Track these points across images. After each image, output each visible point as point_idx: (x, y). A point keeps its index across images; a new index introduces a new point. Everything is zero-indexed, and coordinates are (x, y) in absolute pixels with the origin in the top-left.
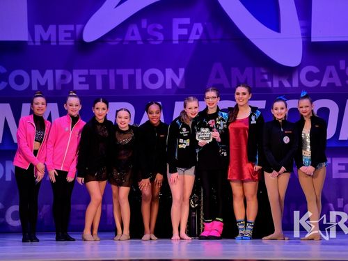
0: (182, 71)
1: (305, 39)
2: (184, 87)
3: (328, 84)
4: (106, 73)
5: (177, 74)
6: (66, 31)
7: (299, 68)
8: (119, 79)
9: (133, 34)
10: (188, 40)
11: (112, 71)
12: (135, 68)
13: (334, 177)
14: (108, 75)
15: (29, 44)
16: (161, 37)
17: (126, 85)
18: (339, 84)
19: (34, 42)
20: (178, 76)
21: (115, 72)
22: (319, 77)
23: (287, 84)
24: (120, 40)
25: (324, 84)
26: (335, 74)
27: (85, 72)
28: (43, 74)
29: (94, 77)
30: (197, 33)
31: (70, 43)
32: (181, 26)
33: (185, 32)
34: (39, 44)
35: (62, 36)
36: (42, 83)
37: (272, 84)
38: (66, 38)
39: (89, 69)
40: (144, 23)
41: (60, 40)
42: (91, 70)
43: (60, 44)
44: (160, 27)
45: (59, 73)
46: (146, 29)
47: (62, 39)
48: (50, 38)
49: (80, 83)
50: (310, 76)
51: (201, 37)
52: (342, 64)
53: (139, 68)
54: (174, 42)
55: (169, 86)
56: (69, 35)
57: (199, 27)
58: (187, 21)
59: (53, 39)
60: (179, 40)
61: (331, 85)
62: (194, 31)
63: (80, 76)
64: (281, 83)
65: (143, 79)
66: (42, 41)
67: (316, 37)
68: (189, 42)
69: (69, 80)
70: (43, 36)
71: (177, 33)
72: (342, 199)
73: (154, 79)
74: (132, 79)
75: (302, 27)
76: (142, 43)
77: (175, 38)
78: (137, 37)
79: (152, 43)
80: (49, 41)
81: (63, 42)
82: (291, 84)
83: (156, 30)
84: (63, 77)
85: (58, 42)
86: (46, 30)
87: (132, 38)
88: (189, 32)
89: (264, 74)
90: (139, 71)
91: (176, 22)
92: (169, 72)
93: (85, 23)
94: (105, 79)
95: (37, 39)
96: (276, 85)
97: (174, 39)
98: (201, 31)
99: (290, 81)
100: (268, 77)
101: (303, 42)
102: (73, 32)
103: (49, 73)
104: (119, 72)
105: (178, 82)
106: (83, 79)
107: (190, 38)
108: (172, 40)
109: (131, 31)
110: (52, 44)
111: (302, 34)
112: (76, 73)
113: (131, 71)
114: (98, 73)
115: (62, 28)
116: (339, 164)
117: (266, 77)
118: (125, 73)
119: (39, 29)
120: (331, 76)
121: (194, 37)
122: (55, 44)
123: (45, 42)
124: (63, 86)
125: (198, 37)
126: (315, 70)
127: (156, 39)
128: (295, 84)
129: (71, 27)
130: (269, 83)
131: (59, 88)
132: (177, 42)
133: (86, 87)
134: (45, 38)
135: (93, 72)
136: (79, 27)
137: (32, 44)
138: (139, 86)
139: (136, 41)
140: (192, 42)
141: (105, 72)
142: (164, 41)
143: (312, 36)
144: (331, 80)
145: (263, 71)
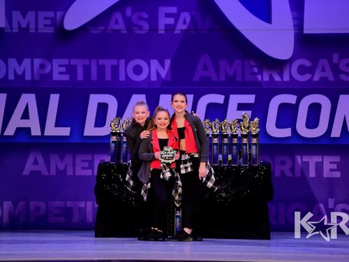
0: (168, 63)
1: (297, 31)
2: (169, 79)
3: (321, 78)
4: (88, 64)
5: (163, 65)
6: (45, 18)
7: (290, 61)
8: (101, 69)
9: (117, 23)
10: (174, 30)
11: (94, 62)
12: (118, 58)
13: (325, 176)
14: (90, 66)
15: (7, 31)
16: (146, 26)
17: (108, 77)
18: (331, 78)
19: (11, 29)
20: (164, 68)
21: (98, 62)
22: (311, 70)
23: (277, 78)
24: (103, 28)
25: (316, 78)
26: (328, 68)
27: (66, 61)
28: (20, 63)
29: (75, 67)
30: (185, 23)
31: (50, 30)
32: (168, 15)
33: (171, 21)
34: (17, 31)
35: (41, 23)
36: (20, 73)
37: (262, 78)
38: (45, 26)
39: (69, 58)
40: (129, 12)
41: (39, 27)
42: (72, 60)
43: (39, 31)
44: (145, 16)
45: (37, 62)
46: (130, 18)
47: (41, 26)
48: (28, 25)
49: (60, 73)
50: (302, 70)
51: (188, 27)
52: (336, 57)
53: (122, 59)
54: (160, 32)
55: (154, 78)
56: (49, 22)
57: (186, 16)
58: (174, 10)
59: (32, 26)
60: (165, 30)
61: (323, 79)
62: (181, 20)
63: (60, 66)
64: (271, 77)
65: (126, 71)
66: (20, 28)
67: (308, 29)
68: (176, 32)
69: (48, 70)
70: (21, 23)
71: (163, 22)
72: (333, 200)
73: (138, 70)
74: (115, 69)
75: (294, 18)
76: (125, 32)
78: (121, 26)
79: (137, 32)
80: (27, 28)
81: (42, 29)
82: (282, 78)
83: (141, 18)
84: (42, 66)
85: (37, 29)
86: (24, 16)
87: (116, 27)
88: (176, 21)
89: (252, 67)
90: (122, 62)
91: (163, 10)
92: (155, 63)
93: (66, 10)
94: (87, 69)
95: (15, 26)
96: (266, 78)
97: (160, 28)
98: (188, 21)
99: (281, 75)
100: (258, 70)
101: (295, 34)
102: (54, 19)
103: (27, 62)
104: (101, 62)
105: (163, 73)
106: (63, 69)
107: (177, 28)
108: (158, 30)
109: (114, 20)
110: (31, 31)
111: (294, 26)
112: (56, 62)
113: (114, 62)
114: (79, 63)
115: (42, 14)
116: (331, 163)
117: (256, 70)
118: (108, 63)
119: (16, 15)
120: (323, 70)
121: (181, 27)
122: (34, 31)
123: (24, 29)
124: (42, 76)
125: (185, 27)
126: (307, 63)
127: (141, 28)
128: (286, 78)
129: (51, 14)
130: (259, 77)
131: (37, 78)
132: (163, 32)
133: (66, 78)
134: (24, 25)
135: (74, 62)
136: (59, 14)
137: (10, 31)
138: (122, 78)
139: (120, 30)
140: (179, 32)
141: (86, 62)
142: (149, 30)
143: (305, 28)
144: (324, 75)
145: (253, 64)
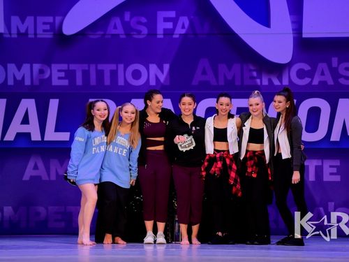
0: (167, 67)
1: (296, 35)
2: (168, 83)
3: (320, 82)
4: (87, 69)
5: (162, 69)
6: (44, 23)
7: (289, 65)
8: (100, 74)
9: (115, 27)
10: (173, 34)
11: (93, 67)
12: (117, 62)
13: (325, 180)
14: (88, 71)
15: (5, 36)
16: (145, 31)
17: (107, 82)
18: (331, 82)
19: (10, 34)
20: (163, 72)
21: (96, 67)
22: (311, 74)
23: (276, 82)
24: (102, 33)
25: (316, 82)
26: (327, 72)
27: (64, 66)
28: (19, 68)
29: (74, 72)
30: (183, 27)
31: (49, 35)
32: (166, 20)
33: (169, 25)
34: (16, 36)
35: (40, 28)
36: (19, 78)
37: (261, 82)
38: (44, 31)
39: (68, 63)
40: (127, 16)
41: (38, 33)
42: (70, 65)
43: (38, 36)
44: (144, 20)
45: (36, 67)
46: (129, 22)
47: (39, 31)
48: (27, 30)
49: (60, 78)
50: (301, 74)
51: (187, 31)
52: (335, 61)
53: (121, 63)
54: (158, 36)
55: (153, 83)
56: (48, 27)
57: (185, 20)
58: (172, 14)
59: (31, 31)
60: (164, 34)
61: (323, 83)
62: (180, 24)
63: (59, 71)
64: (270, 81)
65: (125, 75)
66: (19, 33)
67: (307, 33)
68: (174, 36)
69: (47, 76)
70: (20, 28)
71: (162, 26)
72: (333, 203)
73: (137, 75)
74: (114, 74)
75: (293, 22)
76: (124, 36)
77: (160, 32)
78: (120, 31)
79: (136, 36)
80: (26, 33)
81: (41, 35)
82: (281, 81)
83: (139, 23)
84: (41, 72)
85: (35, 34)
86: (23, 21)
87: (114, 32)
88: (175, 26)
89: (251, 71)
90: (121, 67)
91: (161, 15)
92: (153, 68)
93: (65, 15)
94: (86, 74)
95: (14, 31)
96: (265, 82)
97: (158, 33)
98: (187, 25)
100: (257, 74)
101: (294, 38)
102: (52, 25)
103: (26, 67)
104: (100, 67)
105: (162, 78)
106: (62, 74)
107: (175, 33)
108: (156, 34)
109: (113, 24)
110: (30, 36)
111: (293, 30)
112: (55, 67)
113: (113, 67)
114: (78, 69)
115: (40, 19)
116: (330, 166)
117: (255, 74)
118: (107, 68)
119: (15, 20)
120: (323, 74)
121: (180, 31)
122: (33, 36)
123: (22, 34)
124: (41, 81)
125: (183, 31)
126: (306, 67)
127: (139, 32)
128: (285, 82)
129: (50, 19)
130: (258, 81)
131: (36, 83)
132: (162, 36)
133: (65, 82)
134: (22, 31)
135: (73, 67)
136: (58, 19)
137: (8, 36)
138: (121, 82)
139: (118, 35)
140: (177, 36)
141: (85, 67)
142: (148, 35)
143: (303, 32)
144: (323, 78)
145: (252, 68)
